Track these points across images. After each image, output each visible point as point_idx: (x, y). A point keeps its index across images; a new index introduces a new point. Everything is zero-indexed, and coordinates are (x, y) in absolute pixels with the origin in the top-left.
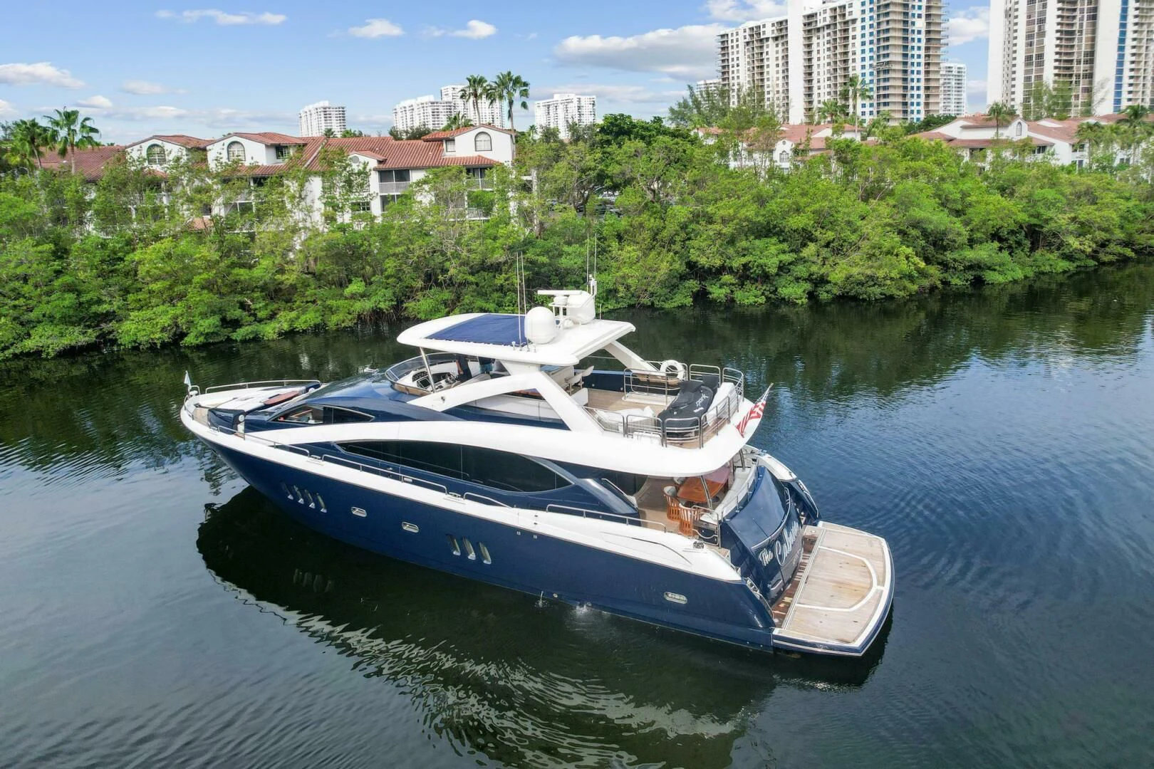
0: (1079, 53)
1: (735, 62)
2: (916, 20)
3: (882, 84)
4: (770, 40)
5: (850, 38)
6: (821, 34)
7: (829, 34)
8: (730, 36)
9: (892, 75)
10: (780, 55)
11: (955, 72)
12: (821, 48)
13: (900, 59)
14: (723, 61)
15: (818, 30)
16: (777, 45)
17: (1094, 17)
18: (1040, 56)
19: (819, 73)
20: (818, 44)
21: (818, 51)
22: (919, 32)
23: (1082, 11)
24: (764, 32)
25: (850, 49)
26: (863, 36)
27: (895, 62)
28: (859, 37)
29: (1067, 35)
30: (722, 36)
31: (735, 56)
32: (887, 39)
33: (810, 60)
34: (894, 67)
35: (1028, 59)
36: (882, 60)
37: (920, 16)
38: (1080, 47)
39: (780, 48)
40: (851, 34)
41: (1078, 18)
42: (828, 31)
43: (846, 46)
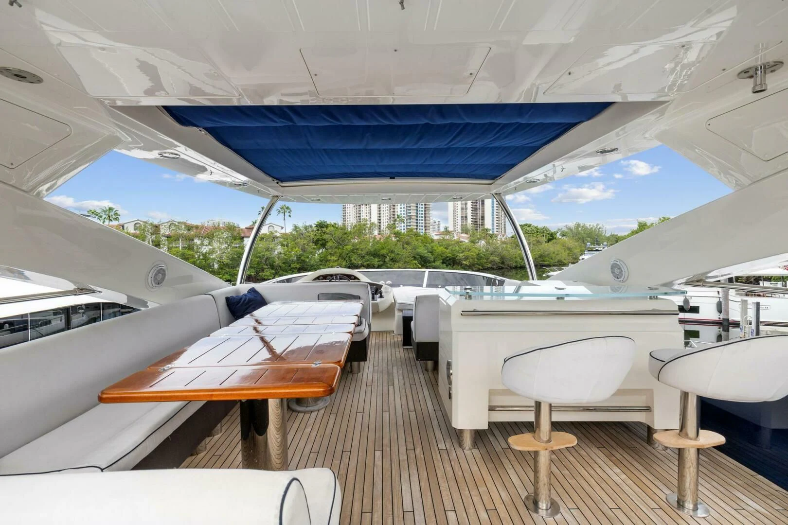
0: (479, 216)
1: (349, 214)
3: (408, 224)
4: (365, 206)
8: (346, 208)
9: (412, 220)
10: (368, 212)
11: (437, 222)
13: (415, 214)
16: (366, 208)
18: (466, 217)
19: (383, 220)
20: (383, 208)
21: (383, 211)
25: (396, 210)
27: (413, 216)
29: (475, 209)
31: (349, 212)
32: (410, 207)
33: (380, 214)
34: (413, 217)
35: (462, 217)
36: (408, 215)
38: (479, 214)
39: (368, 209)
43: (394, 209)
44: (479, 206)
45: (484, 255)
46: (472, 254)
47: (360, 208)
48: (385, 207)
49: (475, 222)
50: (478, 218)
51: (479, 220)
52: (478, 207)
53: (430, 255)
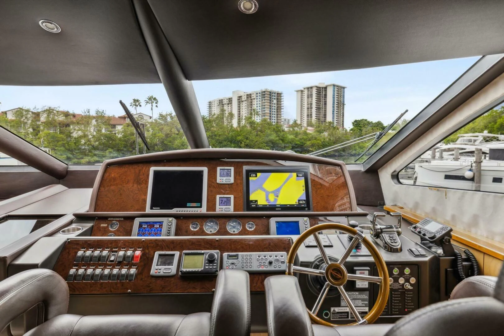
2: (274, 100)
4: (226, 104)
5: (253, 105)
6: (243, 103)
7: (246, 103)
8: (212, 103)
9: (266, 117)
12: (244, 108)
13: (269, 112)
15: (243, 101)
16: (228, 107)
17: (325, 104)
18: (311, 115)
19: (242, 112)
20: (242, 106)
21: (242, 109)
22: (275, 104)
23: (322, 102)
24: (224, 102)
26: (257, 104)
27: (267, 113)
28: (255, 104)
29: (318, 108)
31: (214, 109)
32: (265, 106)
34: (267, 115)
35: (308, 115)
36: (263, 112)
38: (322, 113)
39: (229, 108)
40: (253, 103)
41: (321, 104)
42: (246, 102)
43: (251, 107)
44: (322, 107)
45: (328, 143)
46: (318, 142)
47: (223, 107)
48: (244, 106)
49: (318, 119)
50: (321, 115)
51: (322, 117)
53: (281, 142)
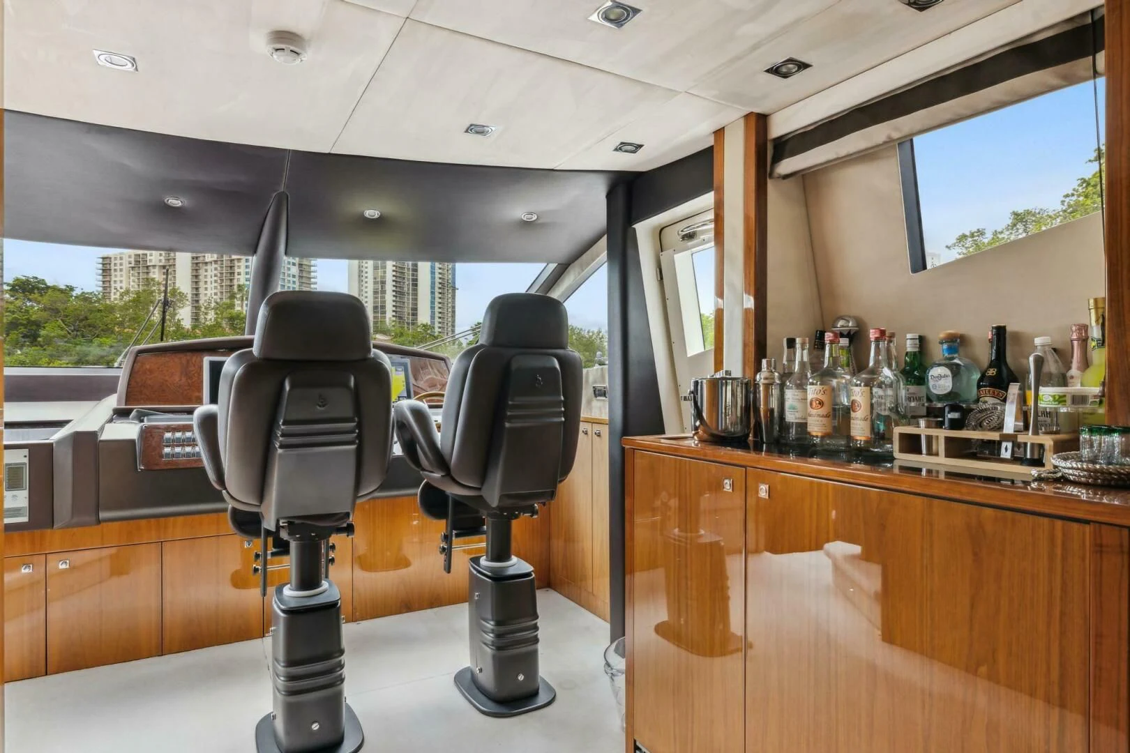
0: (408, 308)
4: (157, 267)
5: (236, 274)
6: (209, 267)
7: (216, 269)
8: (112, 260)
12: (209, 280)
14: (104, 282)
15: (206, 263)
18: (383, 307)
21: (206, 282)
22: (294, 276)
23: (408, 280)
24: (151, 260)
26: (248, 273)
28: (243, 273)
29: (399, 293)
30: (103, 258)
31: (118, 279)
35: (376, 308)
37: (294, 264)
38: (408, 303)
40: (237, 270)
41: (406, 284)
42: (216, 266)
43: (231, 280)
44: (409, 290)
47: (148, 273)
48: (210, 275)
49: (399, 316)
50: (406, 310)
51: (408, 314)
52: (406, 289)
